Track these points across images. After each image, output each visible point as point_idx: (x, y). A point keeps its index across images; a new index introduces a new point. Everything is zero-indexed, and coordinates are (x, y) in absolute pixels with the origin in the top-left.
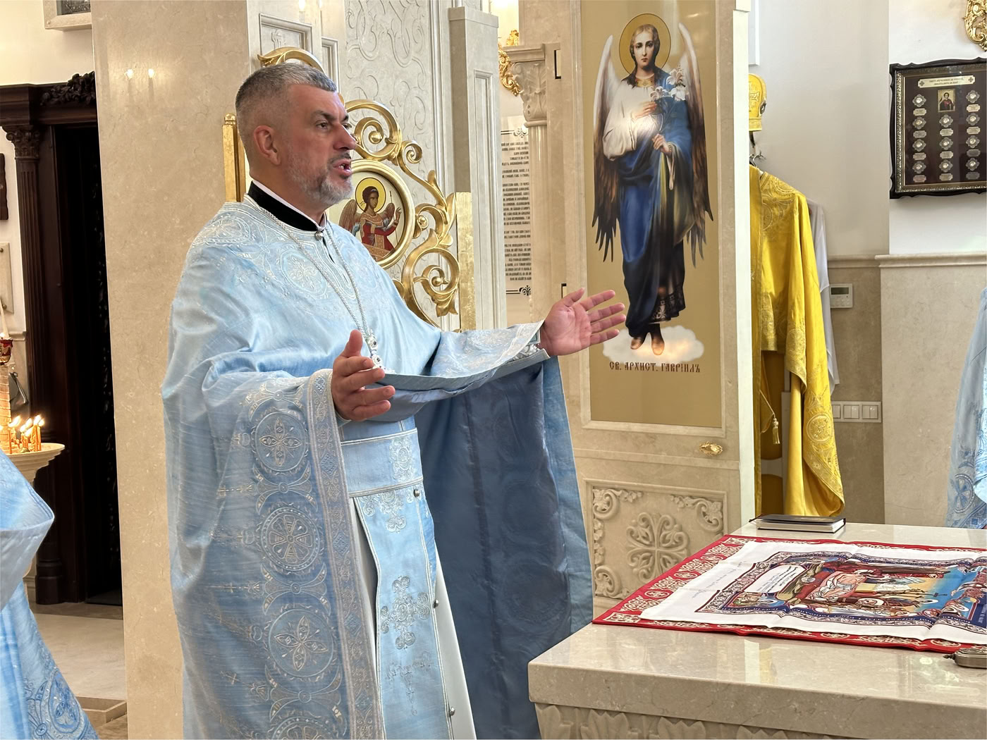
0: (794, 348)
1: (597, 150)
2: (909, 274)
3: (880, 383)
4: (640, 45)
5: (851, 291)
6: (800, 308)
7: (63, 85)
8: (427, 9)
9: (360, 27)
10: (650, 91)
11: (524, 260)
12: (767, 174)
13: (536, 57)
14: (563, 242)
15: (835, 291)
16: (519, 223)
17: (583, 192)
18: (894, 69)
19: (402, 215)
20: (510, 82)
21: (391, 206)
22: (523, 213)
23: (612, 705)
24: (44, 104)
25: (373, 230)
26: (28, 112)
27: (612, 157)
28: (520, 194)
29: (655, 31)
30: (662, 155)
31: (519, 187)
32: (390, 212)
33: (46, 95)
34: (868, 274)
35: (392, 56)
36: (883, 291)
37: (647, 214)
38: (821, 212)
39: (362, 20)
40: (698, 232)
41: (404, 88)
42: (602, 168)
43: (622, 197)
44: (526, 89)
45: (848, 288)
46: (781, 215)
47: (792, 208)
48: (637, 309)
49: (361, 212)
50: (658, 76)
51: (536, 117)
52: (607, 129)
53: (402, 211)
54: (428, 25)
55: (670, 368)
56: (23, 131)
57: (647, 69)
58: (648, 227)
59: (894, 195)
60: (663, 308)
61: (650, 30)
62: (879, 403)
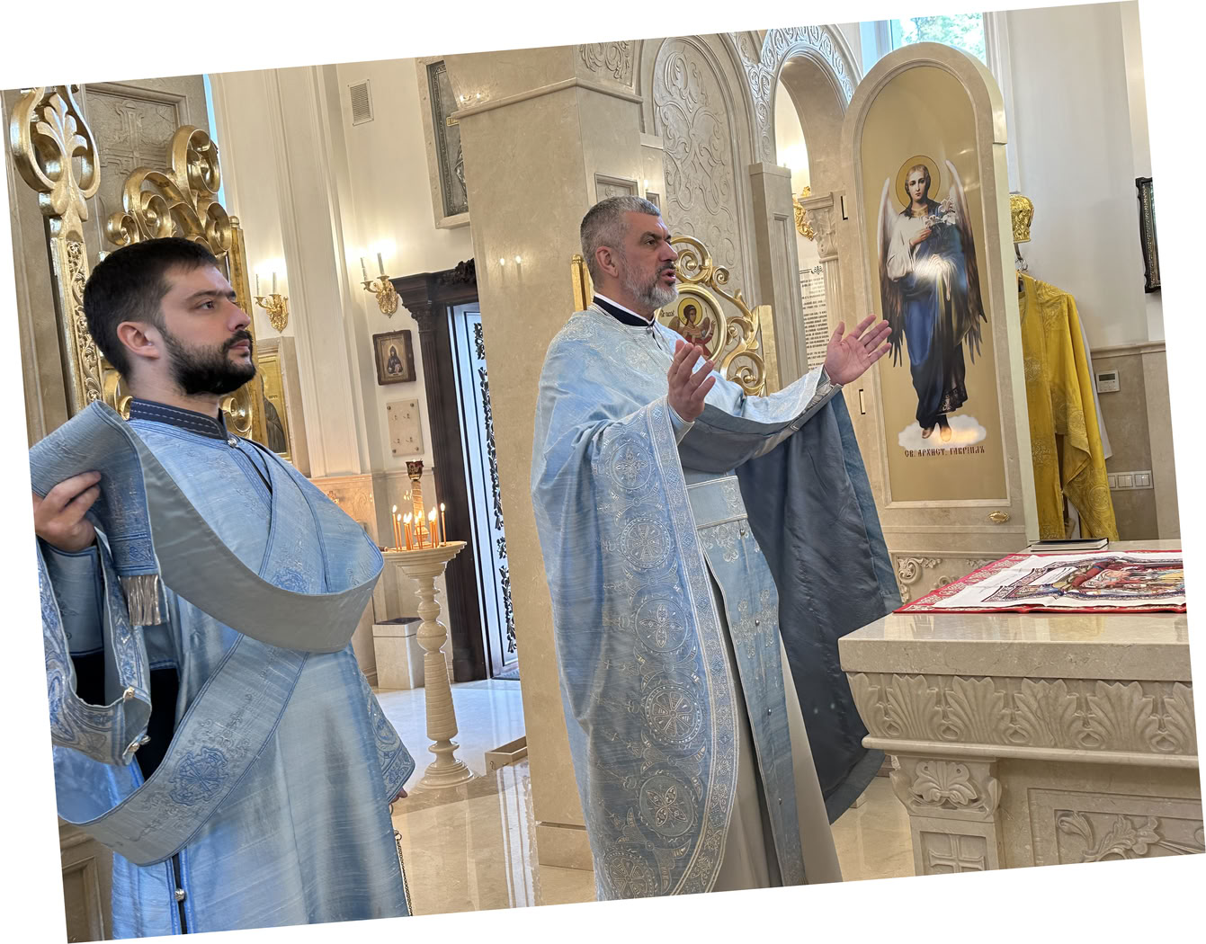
1: (882, 275)
3: (1149, 454)
4: (914, 183)
5: (1116, 376)
7: (451, 271)
8: (731, 167)
9: (677, 186)
10: (925, 220)
13: (825, 204)
15: (1103, 378)
16: (820, 346)
18: (1140, 182)
19: (716, 327)
20: (806, 230)
21: (707, 320)
22: (824, 337)
23: (912, 669)
25: (693, 339)
26: (427, 295)
27: (895, 279)
28: (820, 321)
29: (925, 169)
31: (819, 315)
32: (706, 324)
33: (439, 280)
34: (1131, 360)
35: (704, 207)
36: (1144, 373)
37: (929, 323)
39: (678, 178)
40: (975, 335)
41: (715, 232)
42: (888, 289)
43: (906, 312)
44: (819, 231)
45: (1114, 375)
47: (1062, 307)
48: (925, 404)
51: (828, 254)
52: (890, 256)
53: (716, 323)
54: (732, 180)
55: (958, 451)
56: (423, 311)
57: (920, 202)
58: (930, 334)
59: (1148, 290)
60: (948, 401)
61: (921, 169)
62: (1150, 472)
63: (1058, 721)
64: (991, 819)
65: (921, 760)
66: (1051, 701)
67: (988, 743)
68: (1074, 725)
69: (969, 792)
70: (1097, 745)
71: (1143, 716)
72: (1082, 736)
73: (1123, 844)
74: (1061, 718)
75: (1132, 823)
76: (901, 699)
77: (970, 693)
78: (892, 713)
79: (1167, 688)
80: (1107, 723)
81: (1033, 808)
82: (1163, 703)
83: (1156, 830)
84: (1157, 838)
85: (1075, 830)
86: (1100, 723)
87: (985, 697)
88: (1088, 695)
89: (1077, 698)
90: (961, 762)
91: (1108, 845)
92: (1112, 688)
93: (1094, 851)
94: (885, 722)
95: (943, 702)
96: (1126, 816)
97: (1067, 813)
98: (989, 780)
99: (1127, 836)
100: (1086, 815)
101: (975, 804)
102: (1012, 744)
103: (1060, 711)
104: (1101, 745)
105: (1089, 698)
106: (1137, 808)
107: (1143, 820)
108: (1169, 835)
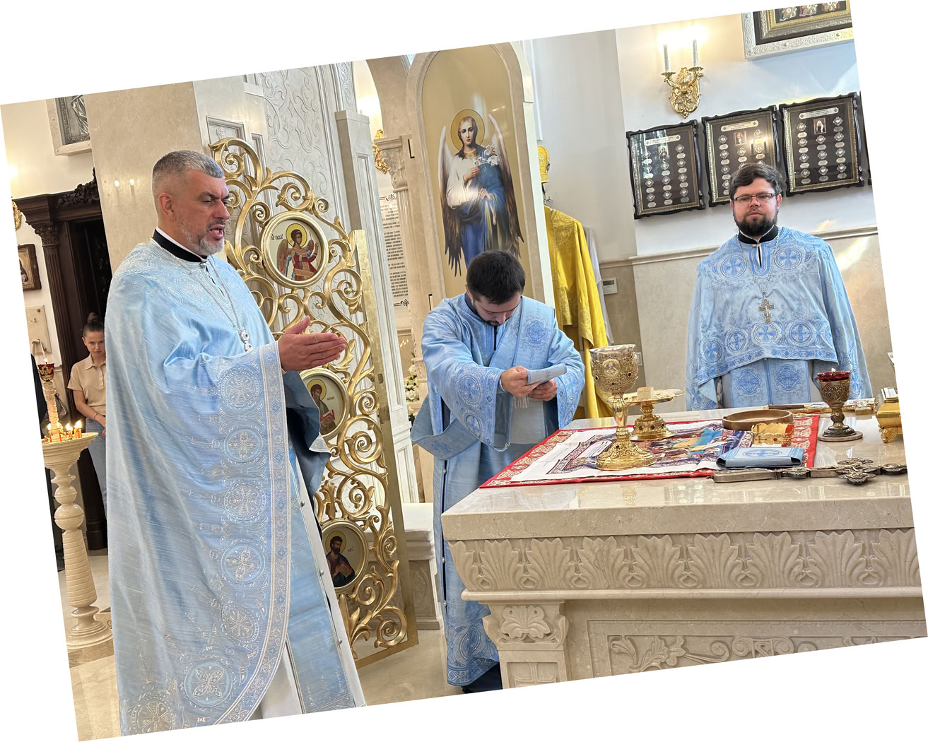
0: (583, 321)
1: (443, 203)
2: (650, 266)
4: (465, 131)
5: (615, 282)
6: (585, 295)
7: (71, 193)
8: (320, 113)
9: (276, 127)
10: (474, 160)
11: (402, 282)
12: (555, 210)
13: (396, 145)
14: (427, 266)
15: (606, 283)
16: (396, 258)
17: (436, 231)
18: (629, 135)
19: (319, 248)
20: (380, 165)
21: (311, 242)
22: (398, 252)
23: (499, 535)
24: (59, 207)
25: (300, 260)
26: (48, 213)
27: (453, 207)
28: (394, 239)
29: (473, 120)
30: (486, 202)
31: (393, 234)
32: (311, 246)
33: (60, 200)
34: (625, 270)
35: (300, 145)
36: (635, 280)
37: (479, 242)
38: (591, 234)
39: (277, 122)
40: (515, 251)
41: (311, 167)
42: (448, 215)
43: (463, 232)
44: (392, 167)
45: (613, 281)
46: (567, 236)
47: (573, 230)
49: (292, 247)
50: (479, 151)
51: (400, 185)
52: (449, 189)
53: (319, 245)
54: (322, 123)
56: (46, 227)
57: (470, 146)
59: (637, 217)
61: (470, 120)
62: (640, 353)
63: (610, 568)
64: (561, 648)
65: (508, 606)
66: (605, 553)
67: (558, 589)
68: (622, 571)
69: (544, 628)
70: (639, 585)
71: (673, 561)
72: (628, 579)
73: (659, 658)
74: (613, 565)
75: (665, 641)
76: (491, 559)
77: (544, 552)
78: (483, 570)
79: (690, 540)
80: (647, 568)
81: (592, 635)
82: (687, 550)
83: (682, 646)
84: (684, 652)
85: (623, 650)
86: (641, 568)
87: (555, 554)
88: (632, 547)
89: (625, 550)
90: (538, 605)
91: (648, 660)
92: (650, 541)
93: (638, 665)
94: (478, 579)
95: (524, 559)
96: (660, 637)
97: (617, 638)
98: (558, 617)
99: (662, 653)
100: (630, 638)
101: (549, 637)
102: (577, 589)
103: (612, 560)
104: (642, 585)
105: (633, 549)
106: (668, 630)
107: (672, 639)
108: (692, 648)
